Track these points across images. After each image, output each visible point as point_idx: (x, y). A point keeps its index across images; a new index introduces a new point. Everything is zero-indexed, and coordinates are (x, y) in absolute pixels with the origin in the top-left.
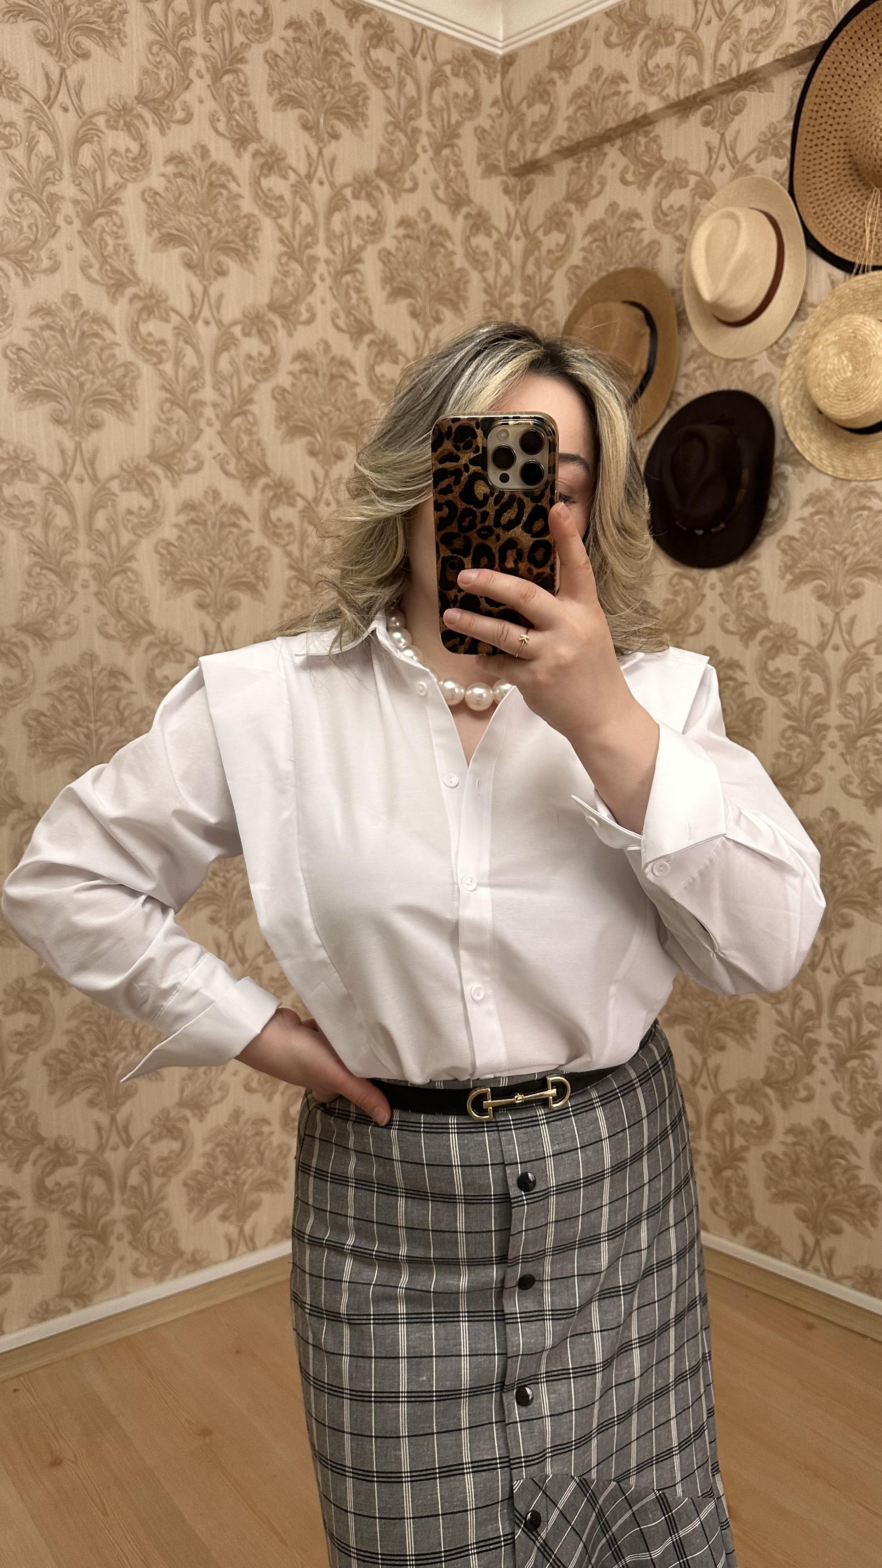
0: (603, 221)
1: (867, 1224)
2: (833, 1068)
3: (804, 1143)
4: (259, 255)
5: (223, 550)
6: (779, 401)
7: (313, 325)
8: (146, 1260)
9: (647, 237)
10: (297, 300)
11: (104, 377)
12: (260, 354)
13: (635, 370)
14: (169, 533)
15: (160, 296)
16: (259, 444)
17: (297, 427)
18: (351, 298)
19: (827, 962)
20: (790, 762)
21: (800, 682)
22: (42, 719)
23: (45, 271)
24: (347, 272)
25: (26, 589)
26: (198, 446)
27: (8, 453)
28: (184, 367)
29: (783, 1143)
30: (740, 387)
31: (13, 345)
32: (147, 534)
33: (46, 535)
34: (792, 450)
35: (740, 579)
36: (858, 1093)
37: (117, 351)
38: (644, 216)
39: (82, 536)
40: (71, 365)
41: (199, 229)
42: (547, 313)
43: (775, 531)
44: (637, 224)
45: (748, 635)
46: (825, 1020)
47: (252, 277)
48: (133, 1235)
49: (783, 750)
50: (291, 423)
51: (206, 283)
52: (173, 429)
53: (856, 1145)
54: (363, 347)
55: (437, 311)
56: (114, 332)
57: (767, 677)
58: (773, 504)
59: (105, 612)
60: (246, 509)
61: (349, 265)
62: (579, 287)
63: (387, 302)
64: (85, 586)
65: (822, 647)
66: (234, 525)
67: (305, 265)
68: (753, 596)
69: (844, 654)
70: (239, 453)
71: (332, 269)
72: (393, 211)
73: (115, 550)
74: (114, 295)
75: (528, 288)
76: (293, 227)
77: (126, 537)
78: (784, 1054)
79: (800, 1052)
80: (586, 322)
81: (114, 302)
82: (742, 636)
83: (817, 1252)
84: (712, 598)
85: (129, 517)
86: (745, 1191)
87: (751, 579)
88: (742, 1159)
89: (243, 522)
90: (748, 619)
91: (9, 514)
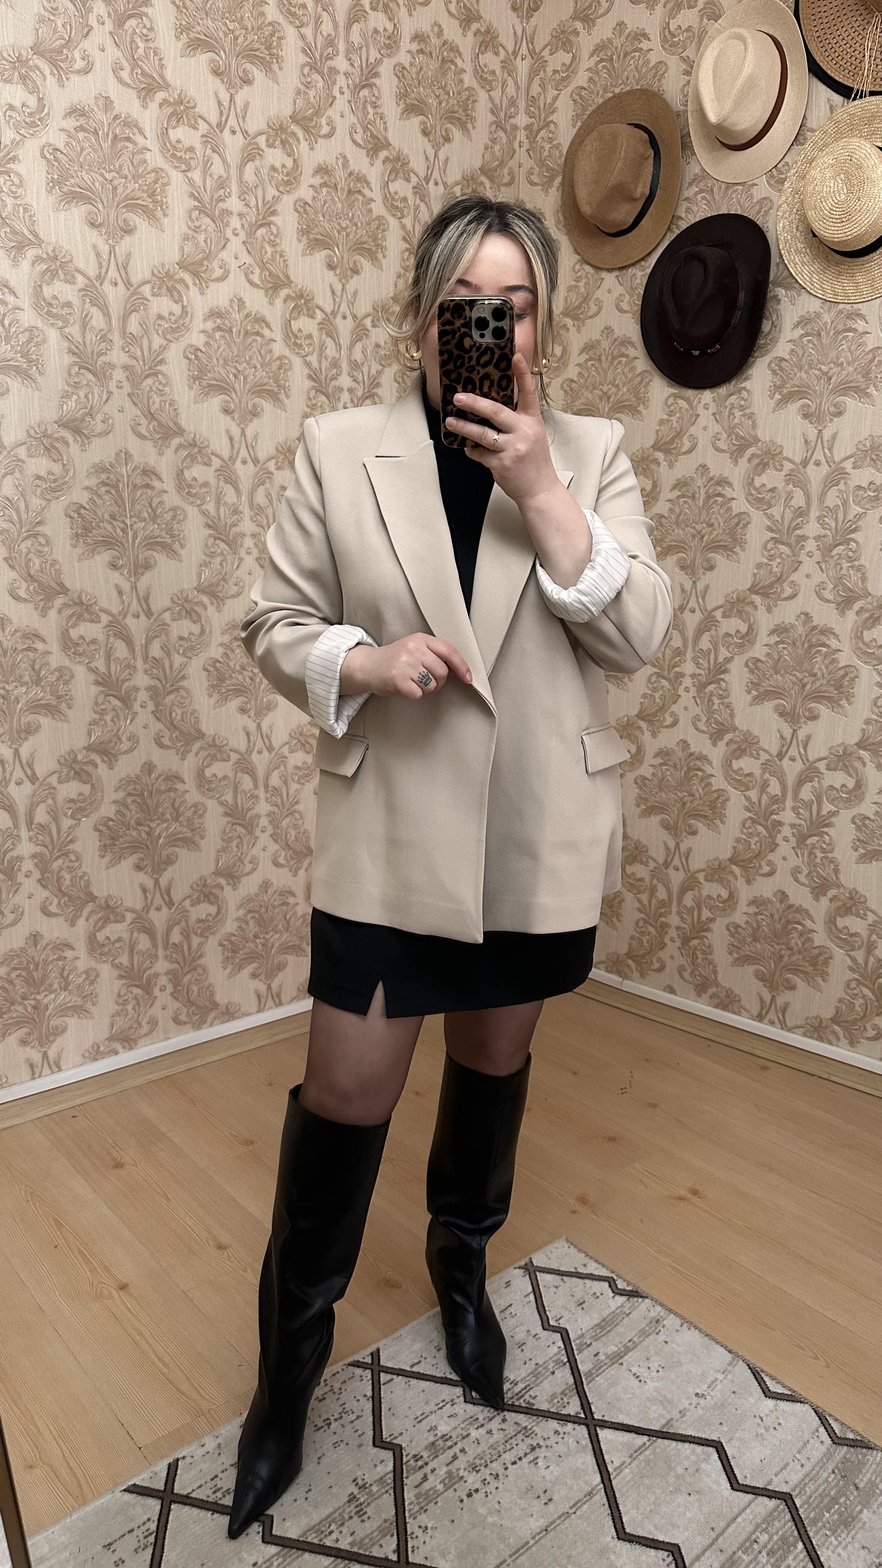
0: (610, 41)
1: (819, 979)
2: (794, 845)
3: (765, 913)
4: (283, 65)
5: (248, 358)
6: (775, 225)
7: (333, 139)
8: (185, 1010)
9: (653, 58)
10: (318, 112)
11: (136, 182)
12: (283, 166)
13: (638, 196)
14: (197, 339)
15: (189, 102)
16: (281, 256)
17: (317, 240)
18: (368, 112)
19: (793, 751)
20: (771, 572)
21: (784, 496)
22: (83, 511)
23: (79, 72)
24: (364, 87)
25: (66, 388)
26: (224, 255)
27: (47, 254)
28: (211, 175)
29: (746, 913)
30: (739, 212)
31: (49, 145)
32: (176, 339)
33: (84, 337)
34: (785, 273)
35: (732, 399)
36: (815, 866)
37: (148, 156)
38: (652, 37)
39: (116, 339)
40: (104, 168)
41: (226, 35)
42: (551, 136)
43: (767, 353)
44: (645, 45)
45: (737, 453)
46: (789, 803)
47: (276, 85)
48: (175, 987)
49: (765, 561)
50: (311, 236)
51: (232, 91)
52: (201, 238)
53: (812, 912)
54: (379, 162)
55: (447, 131)
56: (145, 137)
57: (754, 491)
58: (766, 326)
59: (138, 413)
60: (269, 319)
61: (366, 79)
62: (584, 108)
63: (401, 119)
64: (120, 388)
65: (805, 463)
66: (258, 334)
67: (326, 77)
68: (743, 415)
69: (825, 469)
70: (263, 263)
71: (350, 82)
72: (408, 25)
73: (146, 353)
74: (145, 98)
75: (532, 109)
76: (315, 38)
77: (157, 341)
78: (750, 835)
79: (765, 832)
80: (592, 144)
81: (145, 107)
82: (732, 454)
83: (773, 1007)
84: (705, 418)
85: (160, 322)
86: (709, 957)
87: (743, 399)
88: (708, 930)
89: (266, 332)
90: (739, 437)
91: (49, 313)
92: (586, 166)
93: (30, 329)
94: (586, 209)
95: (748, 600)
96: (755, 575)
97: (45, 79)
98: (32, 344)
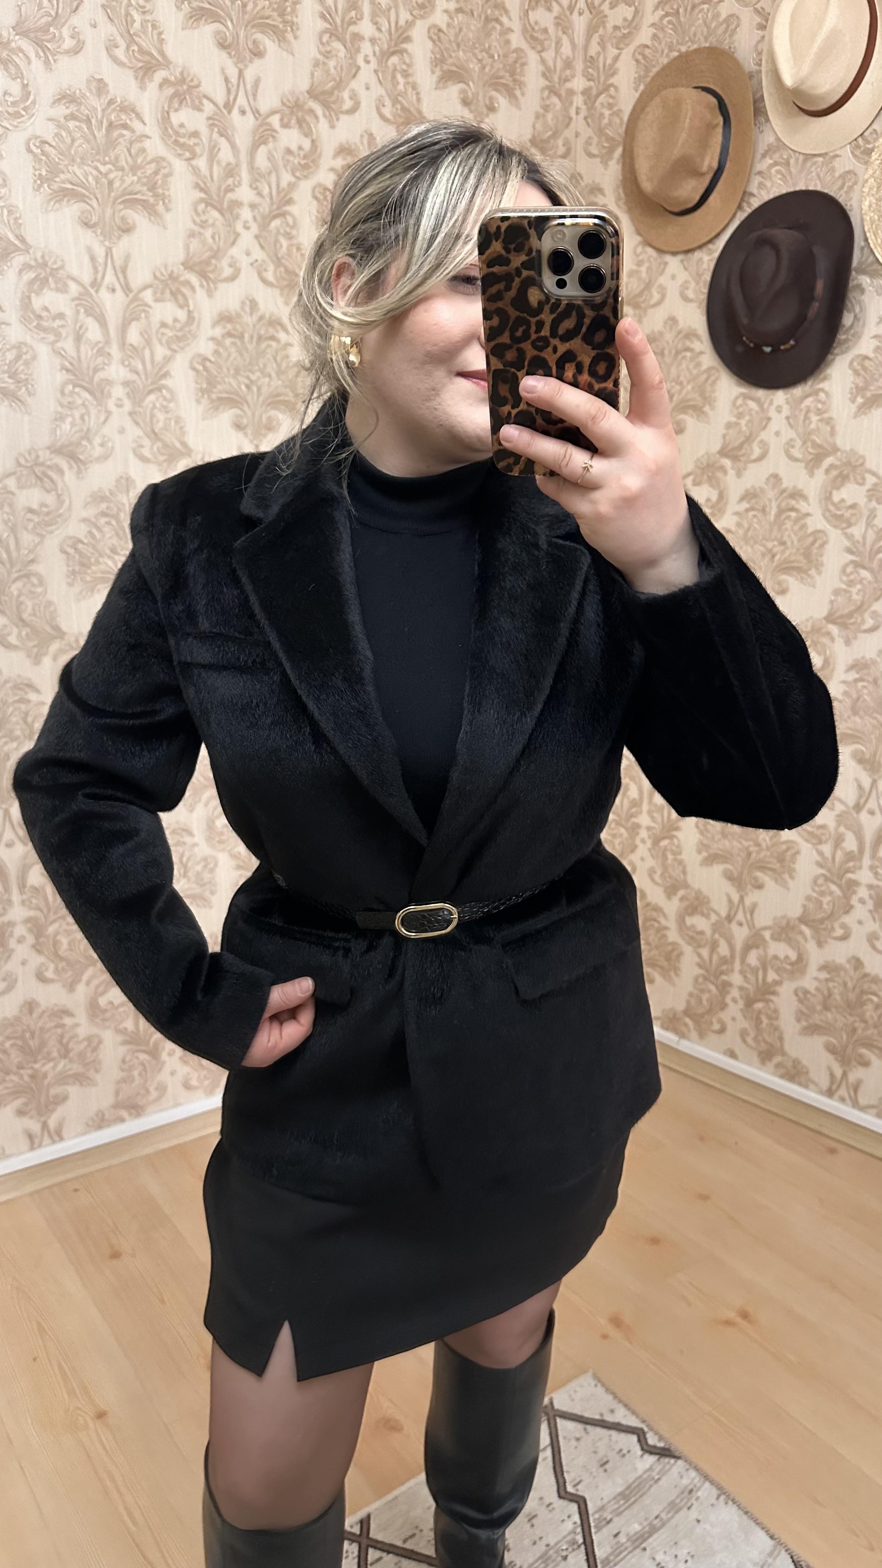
2: (871, 908)
3: (837, 979)
4: (298, 33)
5: (261, 366)
6: (861, 201)
7: (357, 114)
9: (725, 11)
10: (340, 85)
11: (134, 175)
12: (300, 148)
13: (705, 168)
14: (204, 347)
15: (192, 80)
16: (299, 250)
18: (398, 83)
19: (872, 804)
20: (850, 599)
21: (866, 513)
22: (80, 546)
23: (67, 52)
24: (393, 53)
25: (60, 409)
26: (235, 251)
27: (36, 260)
28: (219, 163)
29: (816, 979)
30: (818, 187)
31: (37, 137)
32: (182, 348)
33: (78, 350)
34: (871, 259)
35: (809, 401)
37: (147, 144)
39: (114, 350)
40: (98, 161)
42: (611, 101)
43: (848, 349)
45: (813, 462)
46: (866, 861)
47: (290, 59)
49: (844, 586)
52: (208, 233)
55: (491, 98)
56: (145, 124)
57: (832, 508)
58: (847, 319)
59: (141, 433)
60: (285, 321)
61: (396, 45)
62: (647, 70)
63: (436, 89)
64: (120, 406)
66: (272, 338)
67: (349, 44)
68: (821, 420)
70: (278, 258)
71: (377, 48)
73: (149, 366)
74: (143, 79)
75: (590, 70)
77: (161, 352)
78: (822, 894)
79: (838, 893)
80: (654, 111)
81: (143, 87)
82: (807, 464)
83: (844, 1083)
84: (778, 422)
85: (163, 330)
86: (775, 1023)
87: (820, 401)
88: (774, 993)
89: (282, 336)
90: (815, 445)
91: (38, 327)
92: (647, 136)
93: (19, 346)
94: (647, 186)
95: (824, 630)
96: (832, 602)
97: (29, 62)
98: (21, 362)
